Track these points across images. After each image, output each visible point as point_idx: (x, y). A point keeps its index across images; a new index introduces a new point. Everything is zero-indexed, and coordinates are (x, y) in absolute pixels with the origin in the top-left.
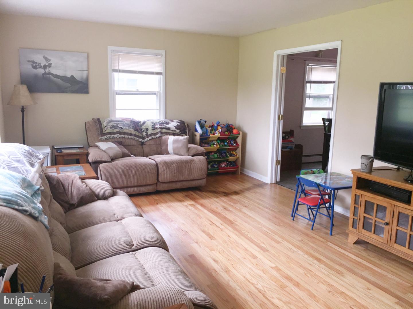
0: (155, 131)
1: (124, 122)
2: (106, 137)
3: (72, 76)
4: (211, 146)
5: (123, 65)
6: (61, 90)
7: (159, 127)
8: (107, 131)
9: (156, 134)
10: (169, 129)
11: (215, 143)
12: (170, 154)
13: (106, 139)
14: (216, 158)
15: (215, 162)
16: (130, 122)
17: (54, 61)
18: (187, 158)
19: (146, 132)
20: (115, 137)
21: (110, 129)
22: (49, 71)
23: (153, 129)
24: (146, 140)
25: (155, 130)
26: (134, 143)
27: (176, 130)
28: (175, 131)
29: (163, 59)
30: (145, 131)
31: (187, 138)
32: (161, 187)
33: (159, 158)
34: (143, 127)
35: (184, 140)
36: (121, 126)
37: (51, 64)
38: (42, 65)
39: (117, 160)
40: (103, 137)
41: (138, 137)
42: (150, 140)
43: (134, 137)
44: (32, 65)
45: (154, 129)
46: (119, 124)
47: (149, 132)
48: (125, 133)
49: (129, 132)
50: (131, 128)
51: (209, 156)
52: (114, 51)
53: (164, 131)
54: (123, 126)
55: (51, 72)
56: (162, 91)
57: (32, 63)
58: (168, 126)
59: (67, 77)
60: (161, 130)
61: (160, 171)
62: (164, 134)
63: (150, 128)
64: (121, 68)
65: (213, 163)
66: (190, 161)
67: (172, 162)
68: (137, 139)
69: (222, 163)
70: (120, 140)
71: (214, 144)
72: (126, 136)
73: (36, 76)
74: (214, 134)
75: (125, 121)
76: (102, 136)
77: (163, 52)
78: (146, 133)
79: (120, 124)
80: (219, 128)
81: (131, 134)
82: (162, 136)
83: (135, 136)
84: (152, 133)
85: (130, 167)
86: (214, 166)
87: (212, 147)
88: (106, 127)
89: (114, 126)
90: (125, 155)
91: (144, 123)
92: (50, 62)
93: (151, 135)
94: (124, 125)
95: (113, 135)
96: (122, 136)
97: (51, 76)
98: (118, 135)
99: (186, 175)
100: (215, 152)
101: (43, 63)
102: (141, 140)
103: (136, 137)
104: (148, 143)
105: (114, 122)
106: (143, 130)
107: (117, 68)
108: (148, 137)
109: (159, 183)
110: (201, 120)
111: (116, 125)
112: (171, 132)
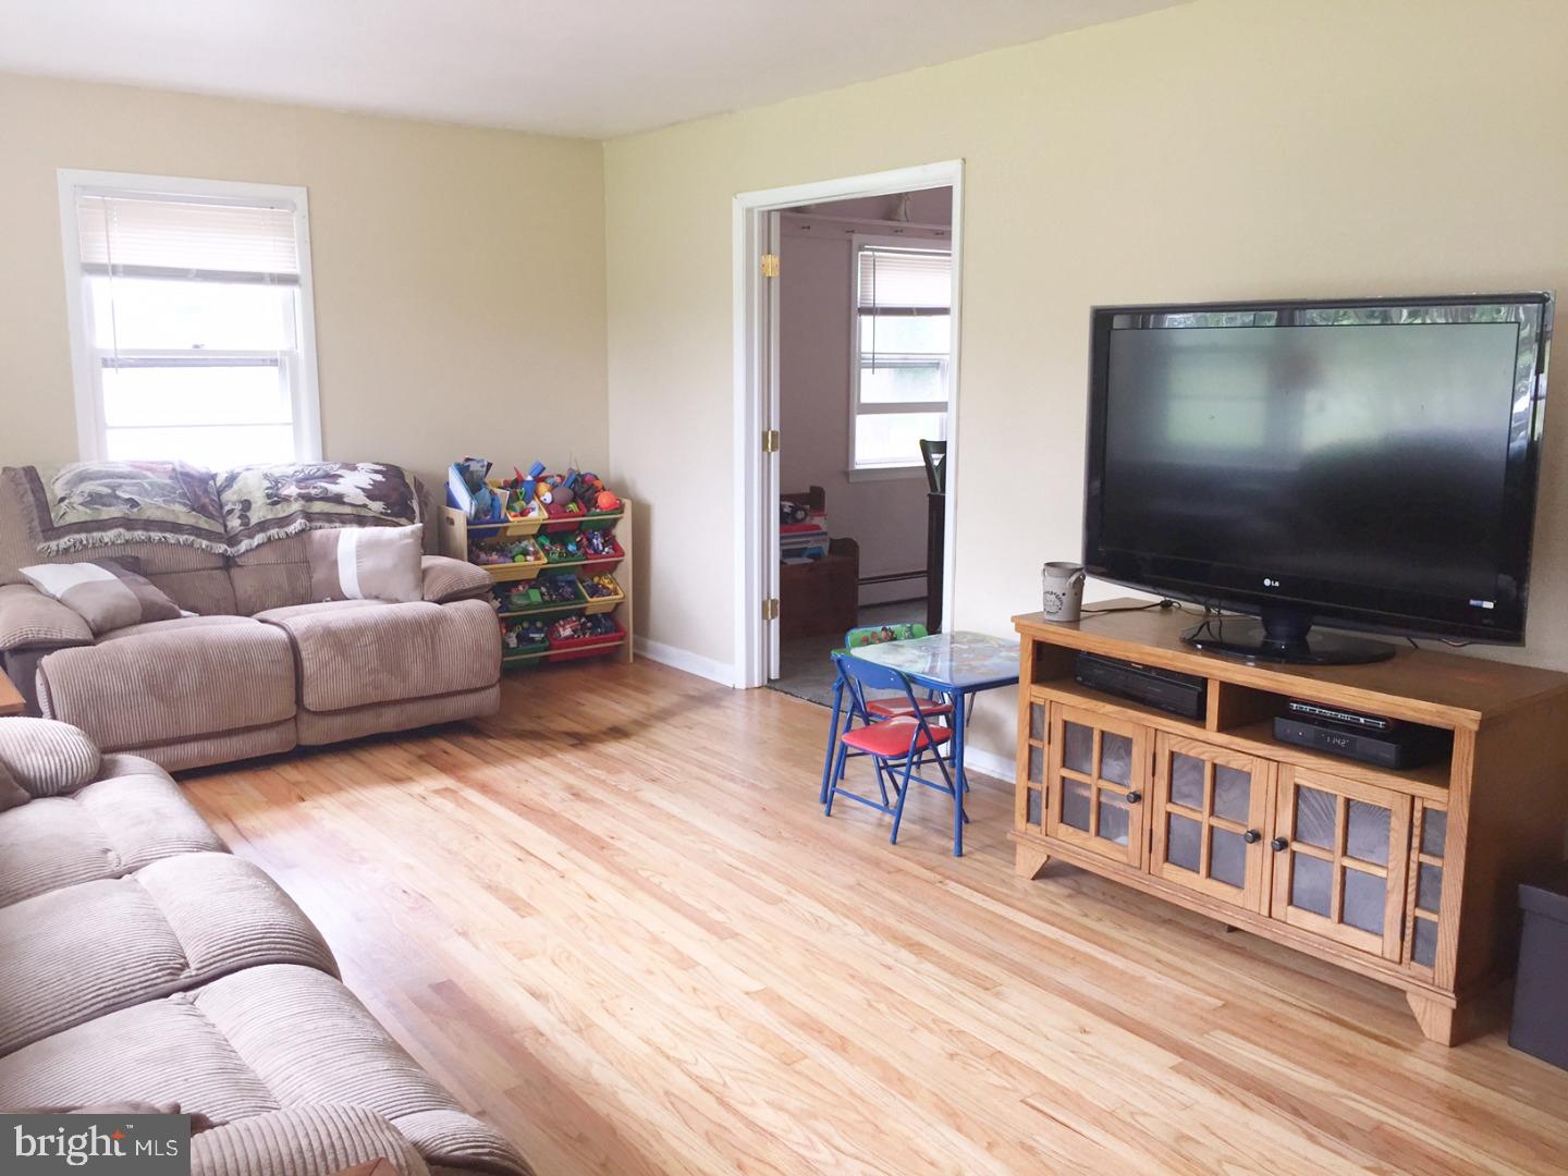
0: (282, 511)
1: (145, 477)
2: (63, 542)
4: (514, 561)
5: (127, 246)
7: (294, 494)
8: (72, 518)
9: (283, 522)
10: (338, 499)
11: (531, 549)
12: (348, 599)
13: (66, 550)
14: (537, 606)
15: (532, 619)
16: (171, 478)
18: (418, 608)
19: (240, 517)
20: (106, 540)
21: (81, 508)
23: (269, 501)
24: (244, 545)
25: (278, 506)
26: (192, 560)
27: (368, 502)
28: (365, 506)
29: (298, 222)
30: (237, 513)
31: (413, 533)
32: (313, 733)
33: (301, 619)
34: (230, 497)
35: (401, 539)
36: (130, 493)
39: (119, 632)
40: (53, 544)
41: (210, 536)
42: (259, 546)
43: (192, 538)
45: (274, 503)
46: (120, 485)
47: (255, 517)
48: (149, 524)
49: (170, 518)
50: (174, 502)
51: (508, 597)
52: (84, 187)
53: (318, 507)
54: (139, 494)
56: (301, 352)
58: (333, 488)
60: (304, 506)
61: (309, 667)
62: (319, 520)
63: (259, 500)
64: (120, 258)
65: (525, 625)
66: (432, 621)
67: (358, 631)
68: (205, 543)
69: (562, 623)
70: (130, 551)
71: (525, 553)
72: (156, 535)
74: (524, 513)
75: (149, 474)
76: (45, 539)
77: (299, 195)
78: (244, 517)
79: (127, 485)
80: (543, 487)
81: (176, 528)
82: (311, 529)
83: (197, 531)
84: (270, 517)
85: (176, 659)
86: (531, 635)
87: (520, 561)
88: (63, 499)
89: (100, 496)
90: (152, 614)
91: (232, 479)
93: (263, 526)
94: (143, 492)
95: (96, 535)
96: (139, 534)
98: (122, 530)
99: (417, 678)
100: (532, 584)
102: (221, 548)
103: (198, 536)
104: (251, 560)
105: (103, 477)
106: (227, 508)
107: (103, 259)
108: (251, 537)
109: (305, 717)
110: (468, 460)
111: (107, 491)
112: (347, 510)
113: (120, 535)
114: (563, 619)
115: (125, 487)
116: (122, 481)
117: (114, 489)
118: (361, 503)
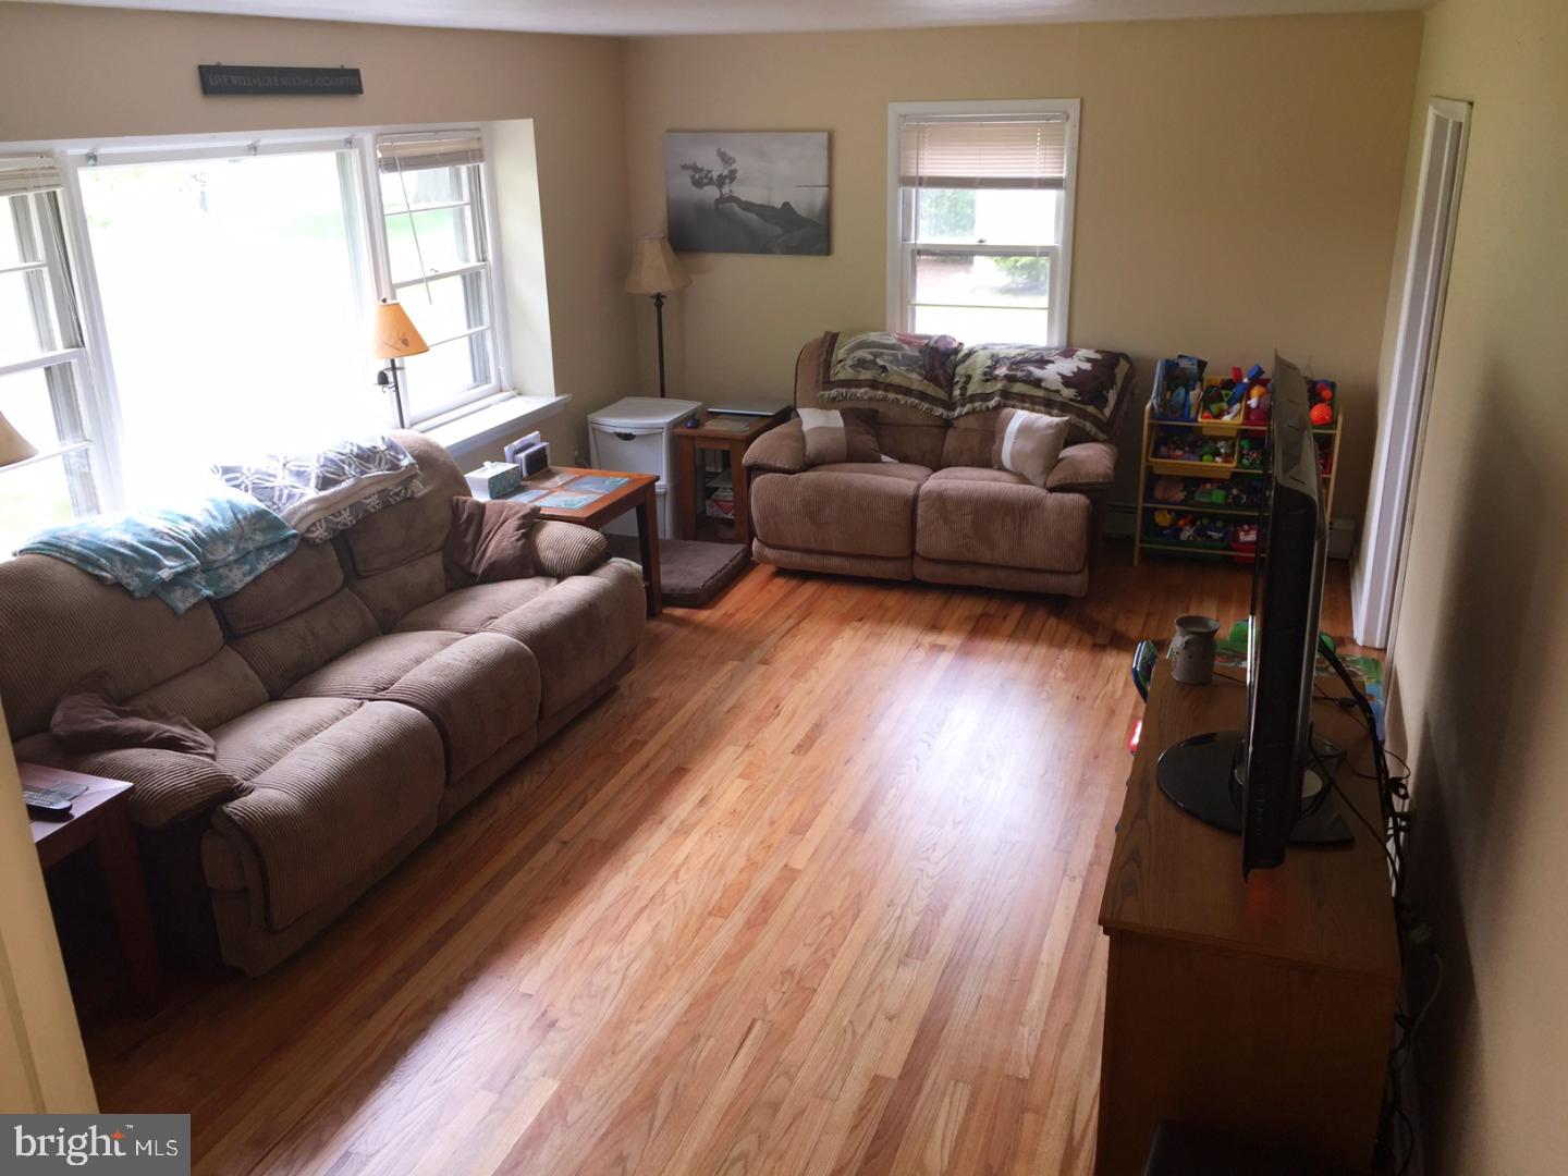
0: (989, 387)
1: (902, 349)
2: (834, 392)
3: (786, 205)
4: (1201, 460)
5: (934, 163)
6: (757, 244)
7: (1003, 375)
8: (842, 376)
9: (986, 397)
10: (1037, 383)
11: (1223, 451)
13: (834, 399)
14: (1218, 506)
15: (1214, 518)
16: (921, 351)
17: (743, 163)
19: (961, 389)
20: (858, 395)
21: (849, 369)
22: (731, 191)
23: (984, 378)
24: (958, 411)
25: (988, 384)
26: (916, 418)
27: (1061, 387)
28: (1058, 391)
29: (1070, 131)
30: (960, 385)
31: (1057, 424)
34: (960, 370)
36: (885, 360)
37: (736, 171)
38: (715, 175)
40: (827, 393)
41: (934, 401)
42: (967, 414)
43: (918, 401)
44: (693, 177)
45: (987, 380)
46: (881, 354)
47: (972, 389)
48: (889, 387)
49: (905, 384)
50: (913, 371)
51: (1194, 492)
52: (905, 116)
53: (1018, 388)
54: (891, 363)
55: (735, 195)
56: (1060, 249)
57: (691, 172)
58: (1037, 372)
59: (773, 208)
60: (1005, 386)
61: (920, 523)
62: (1014, 399)
63: (977, 375)
64: (924, 172)
65: (1205, 521)
68: (926, 406)
69: (1246, 527)
70: (874, 405)
71: (1217, 453)
72: (891, 396)
73: (700, 208)
74: (1219, 415)
75: (906, 347)
76: (825, 390)
77: (1073, 106)
78: (964, 389)
79: (888, 354)
80: (1256, 392)
81: (907, 391)
82: (1005, 406)
83: (923, 396)
84: (979, 392)
85: (829, 495)
86: (1209, 533)
87: (1207, 461)
88: (841, 361)
89: (866, 361)
91: (971, 353)
92: (734, 167)
93: (973, 399)
94: (896, 361)
95: (853, 390)
96: (880, 394)
97: (734, 205)
98: (867, 389)
99: (1001, 548)
100: (1223, 484)
101: (718, 169)
103: (922, 400)
104: (961, 424)
105: (870, 348)
106: (956, 380)
107: (913, 173)
108: (963, 405)
109: (917, 559)
110: (1180, 357)
111: (871, 357)
112: (1040, 393)
113: (866, 393)
114: (1247, 524)
115: (885, 357)
116: (884, 351)
117: (876, 356)
118: (1053, 388)
